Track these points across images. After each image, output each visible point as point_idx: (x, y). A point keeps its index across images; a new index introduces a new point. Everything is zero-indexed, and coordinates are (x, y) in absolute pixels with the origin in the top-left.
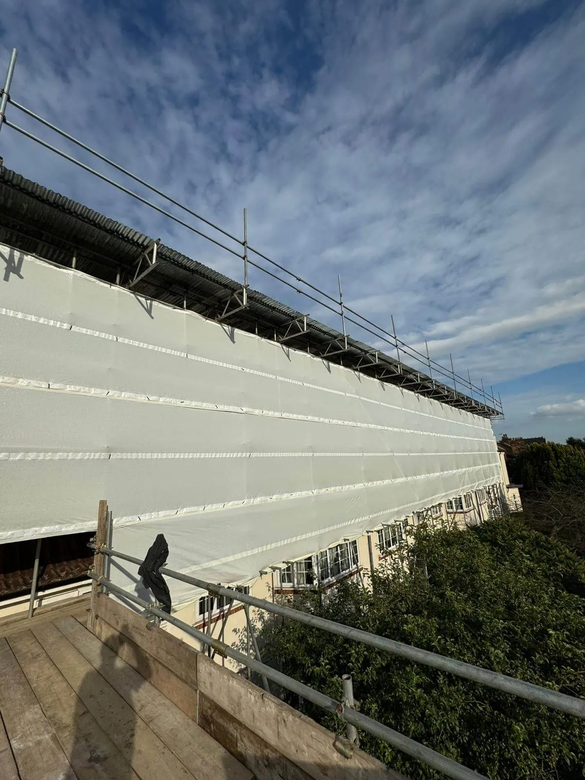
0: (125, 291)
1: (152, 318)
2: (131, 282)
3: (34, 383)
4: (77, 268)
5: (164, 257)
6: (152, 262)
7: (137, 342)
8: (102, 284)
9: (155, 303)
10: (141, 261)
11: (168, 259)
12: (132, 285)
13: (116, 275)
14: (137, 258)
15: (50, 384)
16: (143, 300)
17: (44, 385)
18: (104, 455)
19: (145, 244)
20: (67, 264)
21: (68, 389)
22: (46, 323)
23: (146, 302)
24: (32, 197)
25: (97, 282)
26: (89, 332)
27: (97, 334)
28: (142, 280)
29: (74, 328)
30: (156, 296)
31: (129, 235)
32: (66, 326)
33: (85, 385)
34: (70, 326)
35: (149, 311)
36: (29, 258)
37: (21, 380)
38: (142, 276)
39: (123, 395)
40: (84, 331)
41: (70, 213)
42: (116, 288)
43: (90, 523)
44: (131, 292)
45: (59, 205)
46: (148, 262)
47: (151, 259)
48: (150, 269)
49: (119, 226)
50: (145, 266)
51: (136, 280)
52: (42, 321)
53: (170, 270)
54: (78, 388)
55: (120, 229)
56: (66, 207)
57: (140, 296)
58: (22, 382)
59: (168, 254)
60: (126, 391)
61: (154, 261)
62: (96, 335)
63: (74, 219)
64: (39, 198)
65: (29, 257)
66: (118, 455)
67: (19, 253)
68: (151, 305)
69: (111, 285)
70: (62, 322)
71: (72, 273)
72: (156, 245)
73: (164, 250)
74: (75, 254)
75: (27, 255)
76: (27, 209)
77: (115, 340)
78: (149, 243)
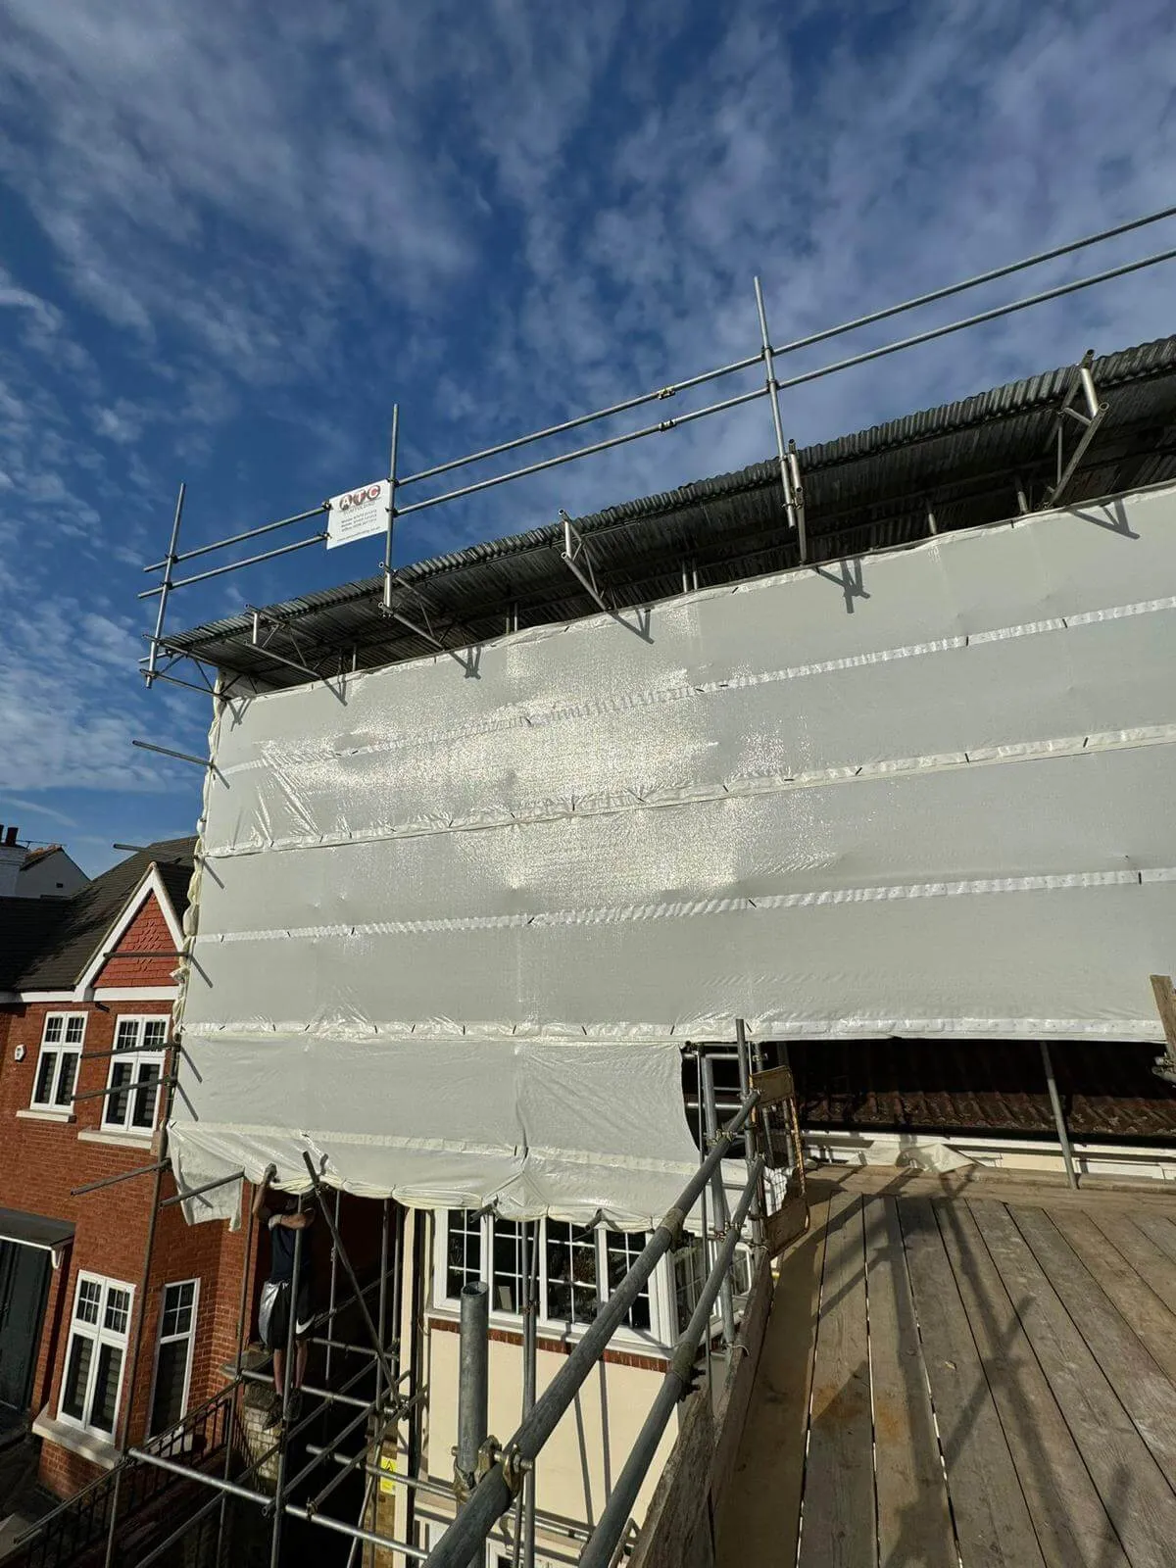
0: (1049, 516)
1: (1136, 537)
2: (1052, 490)
3: (942, 759)
4: (939, 531)
5: (1115, 382)
6: (1089, 416)
7: (1116, 609)
8: (994, 531)
9: (1132, 501)
10: (1061, 429)
11: (1128, 378)
12: (1056, 496)
13: (1016, 498)
14: (1050, 427)
15: (968, 753)
16: (1094, 511)
17: (959, 758)
18: (1124, 877)
19: (1057, 388)
20: (921, 534)
21: (1002, 754)
22: (925, 651)
23: (1106, 511)
24: (842, 463)
25: (984, 534)
26: (1003, 633)
27: (1019, 631)
28: (1077, 471)
29: (974, 640)
30: (1122, 485)
31: (1015, 400)
32: (958, 642)
33: (1030, 739)
34: (964, 639)
35: (1121, 527)
36: (867, 561)
37: (921, 759)
38: (1075, 460)
39: (1124, 737)
40: (992, 636)
41: (899, 443)
42: (1026, 523)
43: (1144, 1023)
44: (1060, 512)
45: (880, 445)
46: (1077, 421)
47: (1084, 409)
48: (1090, 434)
49: (989, 398)
50: (1074, 432)
51: (1062, 481)
52: (918, 650)
53: (1146, 397)
54: (1019, 748)
55: (994, 401)
56: (890, 439)
57: (1083, 507)
58: (924, 762)
59: (1123, 367)
60: (1126, 726)
61: (1094, 409)
62: (1017, 634)
63: (908, 450)
64: (853, 458)
65: (867, 558)
66: (1160, 875)
67: (852, 562)
68: (1120, 510)
69: (1012, 522)
70: (950, 637)
71: (934, 545)
72: (1085, 371)
73: (1110, 366)
74: (929, 509)
75: (862, 557)
76: (841, 488)
77: (1061, 625)
78: (1065, 380)
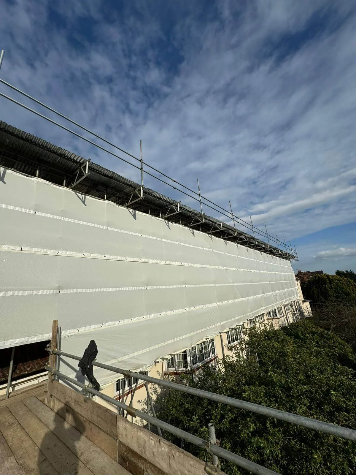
0: (69, 190)
1: (86, 206)
2: (72, 185)
3: (12, 247)
4: (39, 177)
5: (93, 169)
6: (85, 173)
7: (77, 221)
8: (55, 186)
9: (87, 197)
10: (79, 172)
11: (95, 170)
12: (73, 186)
13: (63, 181)
14: (77, 169)
15: (22, 247)
16: (80, 195)
17: (19, 248)
18: (56, 291)
19: (81, 162)
20: (34, 175)
21: (34, 251)
22: (20, 210)
23: (82, 196)
24: (12, 135)
25: (51, 185)
26: (47, 215)
27: (51, 216)
28: (79, 183)
29: (37, 213)
30: (87, 193)
31: (71, 157)
32: (32, 212)
33: (44, 248)
34: (34, 212)
35: (84, 202)
36: (9, 171)
37: (4, 246)
38: (80, 181)
39: (68, 254)
40: (43, 215)
41: (36, 144)
42: (64, 189)
43: (47, 335)
44: (72, 191)
45: (28, 140)
46: (83, 172)
47: (85, 171)
48: (84, 177)
49: (65, 152)
50: (81, 174)
51: (75, 184)
52: (17, 209)
53: (97, 177)
54: (39, 250)
55: (66, 153)
56: (33, 141)
57: (78, 193)
58: (4, 247)
59: (95, 167)
60: (69, 251)
61: (87, 172)
62: (51, 217)
63: (38, 148)
64: (17, 136)
65: (10, 170)
66: (64, 291)
67: (3, 169)
68: (85, 198)
69: (60, 187)
70: (30, 209)
71: (36, 180)
72: (88, 163)
73: (93, 165)
74: (38, 169)
75: (8, 169)
76: (9, 142)
77: (63, 219)
78: (83, 161)
